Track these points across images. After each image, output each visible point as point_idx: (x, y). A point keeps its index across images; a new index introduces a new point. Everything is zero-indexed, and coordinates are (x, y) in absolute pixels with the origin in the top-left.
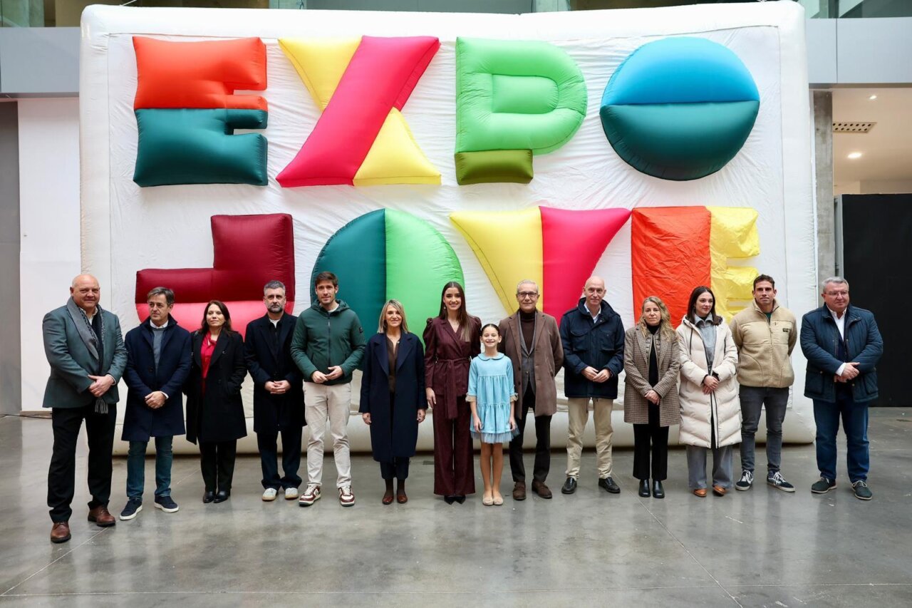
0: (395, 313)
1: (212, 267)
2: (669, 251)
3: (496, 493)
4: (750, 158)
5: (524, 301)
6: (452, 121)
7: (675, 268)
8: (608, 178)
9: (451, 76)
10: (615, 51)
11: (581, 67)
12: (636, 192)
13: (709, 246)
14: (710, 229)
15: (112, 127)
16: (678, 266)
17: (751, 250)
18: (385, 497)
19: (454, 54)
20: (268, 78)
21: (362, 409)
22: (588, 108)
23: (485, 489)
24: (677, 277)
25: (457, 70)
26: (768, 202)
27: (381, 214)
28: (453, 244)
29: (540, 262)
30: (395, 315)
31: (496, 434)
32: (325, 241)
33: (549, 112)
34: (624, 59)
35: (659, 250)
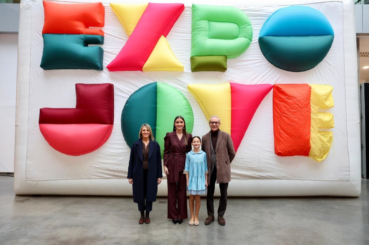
0: (146, 131)
1: (75, 108)
2: (292, 104)
3: (196, 219)
4: (328, 62)
5: (213, 126)
6: (189, 43)
7: (294, 112)
8: (262, 70)
9: (190, 22)
10: (266, 12)
11: (250, 19)
12: (275, 77)
13: (310, 103)
14: (310, 94)
15: (32, 42)
16: (296, 111)
17: (330, 105)
18: (140, 220)
19: (191, 12)
20: (105, 22)
21: (129, 177)
22: (253, 38)
23: (191, 217)
24: (296, 116)
25: (192, 19)
26: (337, 83)
27: (155, 84)
28: (189, 99)
29: (230, 109)
30: (146, 132)
31: (197, 191)
32: (128, 97)
33: (235, 39)
34: (270, 16)
35: (287, 104)
